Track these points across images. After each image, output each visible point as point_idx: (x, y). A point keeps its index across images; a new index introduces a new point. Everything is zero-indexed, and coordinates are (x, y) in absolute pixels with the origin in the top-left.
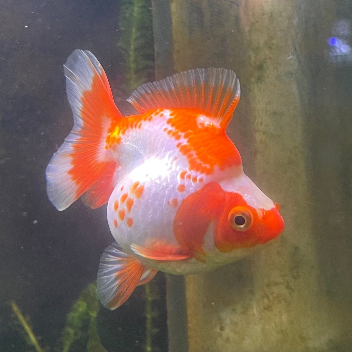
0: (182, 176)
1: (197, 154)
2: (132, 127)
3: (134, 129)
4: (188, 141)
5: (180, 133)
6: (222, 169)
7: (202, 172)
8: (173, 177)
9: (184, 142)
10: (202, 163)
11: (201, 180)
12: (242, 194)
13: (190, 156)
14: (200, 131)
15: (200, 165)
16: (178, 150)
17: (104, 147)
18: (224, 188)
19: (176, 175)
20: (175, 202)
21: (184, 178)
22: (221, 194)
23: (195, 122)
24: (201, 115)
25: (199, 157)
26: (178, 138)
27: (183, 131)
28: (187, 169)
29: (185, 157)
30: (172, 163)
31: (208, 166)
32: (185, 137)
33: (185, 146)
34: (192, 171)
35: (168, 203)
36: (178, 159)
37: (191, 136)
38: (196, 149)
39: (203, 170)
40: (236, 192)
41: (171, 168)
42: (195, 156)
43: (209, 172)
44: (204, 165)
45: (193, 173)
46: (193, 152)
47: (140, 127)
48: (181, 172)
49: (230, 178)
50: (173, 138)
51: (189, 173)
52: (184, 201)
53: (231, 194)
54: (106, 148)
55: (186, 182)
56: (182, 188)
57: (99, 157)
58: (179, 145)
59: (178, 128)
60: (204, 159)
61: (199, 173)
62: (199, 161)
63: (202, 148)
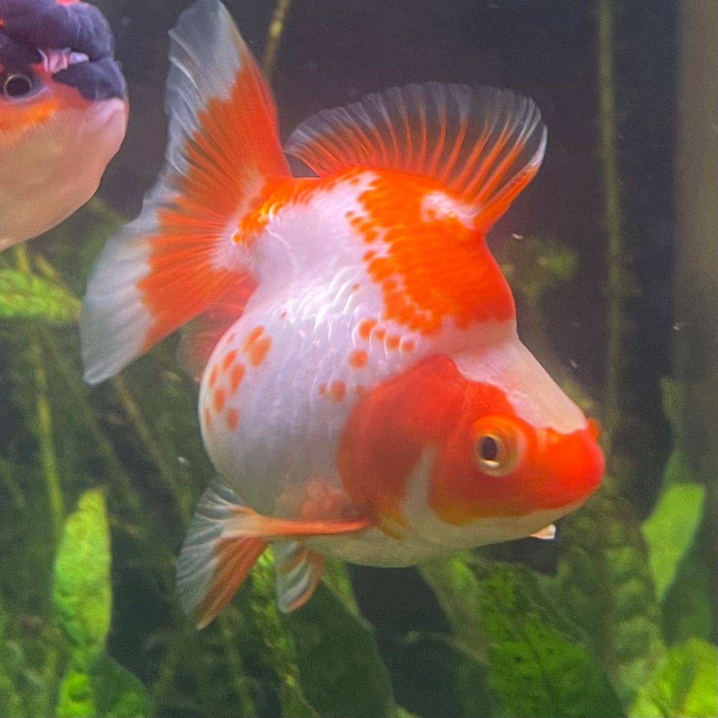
0: (365, 330)
1: (406, 284)
2: (295, 201)
3: (298, 204)
4: (391, 251)
5: (376, 229)
6: (462, 324)
7: (414, 327)
8: (341, 330)
9: (382, 249)
10: (416, 305)
11: (409, 346)
12: (505, 390)
13: (389, 286)
14: (421, 229)
15: (411, 310)
16: (365, 265)
17: (233, 235)
18: (465, 370)
19: (349, 325)
20: (340, 390)
21: (369, 337)
22: (456, 385)
23: (417, 207)
24: (436, 192)
25: (409, 292)
26: (370, 238)
27: (385, 224)
28: (379, 315)
29: (378, 287)
30: (345, 296)
31: (428, 314)
32: (388, 238)
33: (382, 261)
34: (390, 322)
35: (322, 389)
36: (362, 289)
37: (401, 239)
38: (406, 271)
39: (416, 324)
40: (493, 383)
41: (339, 308)
42: (400, 288)
43: (429, 330)
44: (418, 312)
45: (391, 328)
46: (398, 278)
47: (307, 201)
48: (363, 320)
49: (479, 349)
50: (360, 238)
51: (381, 325)
52: (360, 390)
53: (480, 387)
54: (237, 238)
55: (371, 346)
56: (359, 359)
57: (215, 256)
58: (369, 256)
59: (376, 214)
60: (422, 299)
61: (405, 328)
62: (408, 300)
63: (419, 271)
